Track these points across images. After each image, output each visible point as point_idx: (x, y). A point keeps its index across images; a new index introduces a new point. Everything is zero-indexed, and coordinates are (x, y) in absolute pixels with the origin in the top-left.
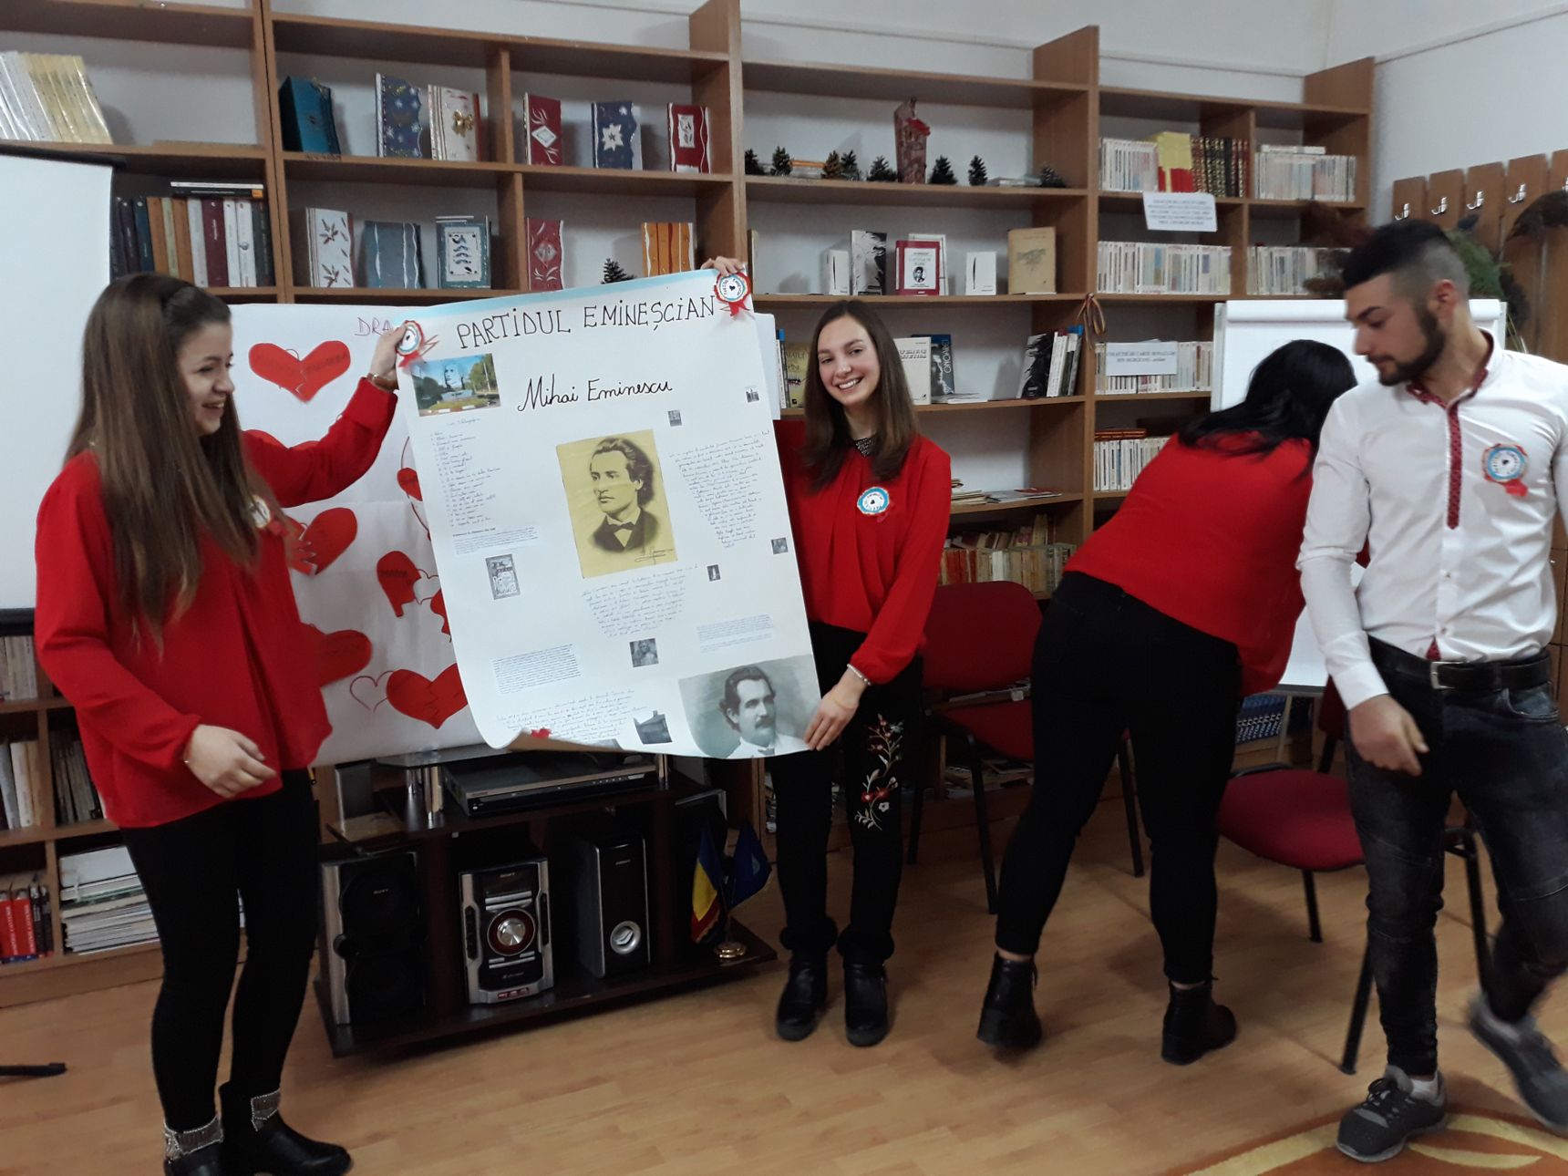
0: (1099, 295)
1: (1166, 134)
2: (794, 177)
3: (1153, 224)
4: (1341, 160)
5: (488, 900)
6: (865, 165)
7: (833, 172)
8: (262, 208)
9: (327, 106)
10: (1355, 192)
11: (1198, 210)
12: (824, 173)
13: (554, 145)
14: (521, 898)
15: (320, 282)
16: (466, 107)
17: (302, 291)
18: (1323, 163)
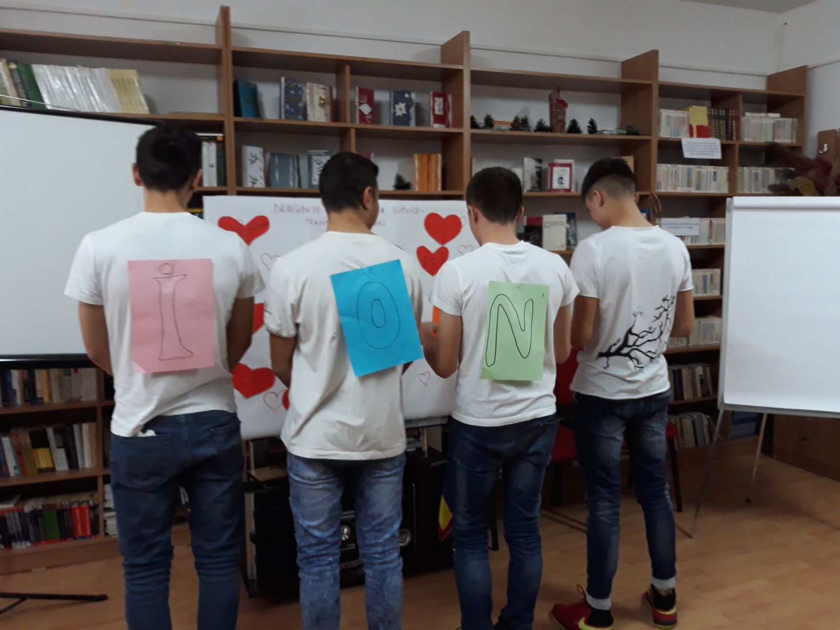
0: (658, 192)
1: (694, 107)
2: (496, 130)
3: (687, 155)
4: (789, 121)
6: (533, 123)
7: (516, 127)
8: (221, 146)
9: (254, 93)
10: (797, 138)
11: (711, 148)
12: (512, 128)
13: (371, 113)
14: (349, 515)
15: (248, 184)
16: (325, 94)
17: (240, 189)
18: (779, 122)
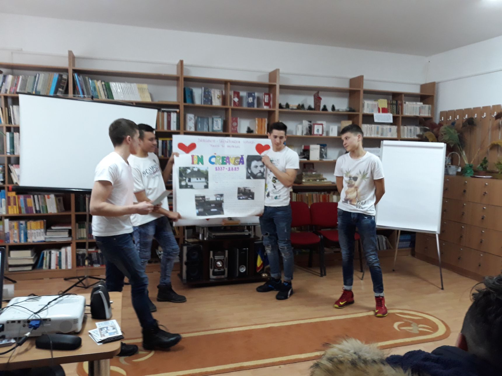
1: (381, 99)
2: (290, 109)
3: (376, 121)
4: (427, 106)
5: (215, 257)
7: (299, 108)
8: (179, 114)
9: (191, 93)
10: (431, 114)
11: (388, 117)
13: (238, 101)
14: (222, 257)
15: (188, 130)
16: (220, 93)
17: (185, 131)
18: (422, 107)
